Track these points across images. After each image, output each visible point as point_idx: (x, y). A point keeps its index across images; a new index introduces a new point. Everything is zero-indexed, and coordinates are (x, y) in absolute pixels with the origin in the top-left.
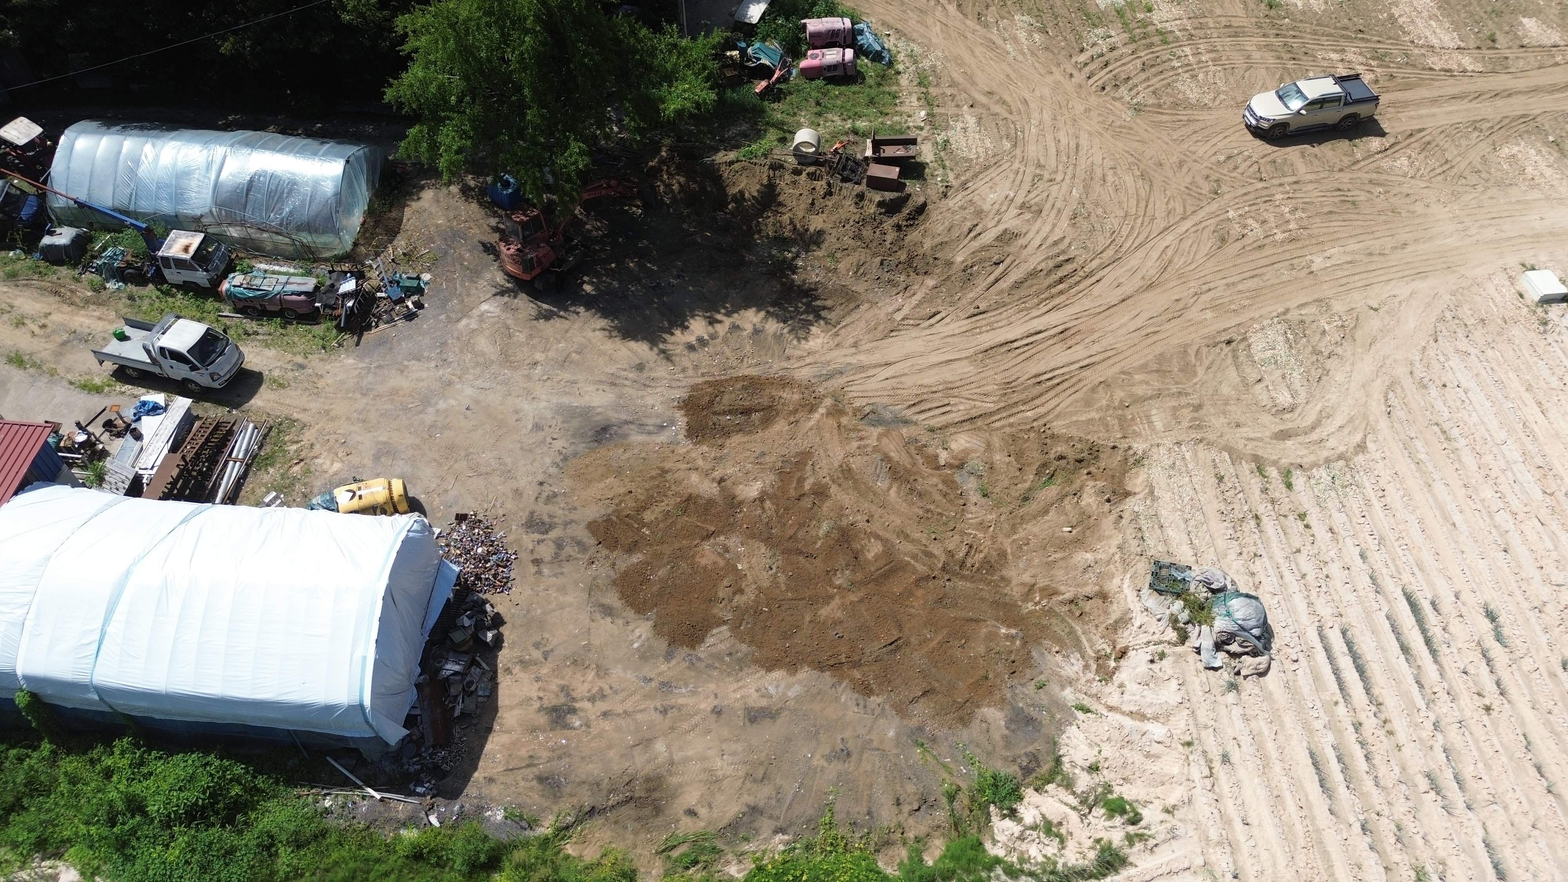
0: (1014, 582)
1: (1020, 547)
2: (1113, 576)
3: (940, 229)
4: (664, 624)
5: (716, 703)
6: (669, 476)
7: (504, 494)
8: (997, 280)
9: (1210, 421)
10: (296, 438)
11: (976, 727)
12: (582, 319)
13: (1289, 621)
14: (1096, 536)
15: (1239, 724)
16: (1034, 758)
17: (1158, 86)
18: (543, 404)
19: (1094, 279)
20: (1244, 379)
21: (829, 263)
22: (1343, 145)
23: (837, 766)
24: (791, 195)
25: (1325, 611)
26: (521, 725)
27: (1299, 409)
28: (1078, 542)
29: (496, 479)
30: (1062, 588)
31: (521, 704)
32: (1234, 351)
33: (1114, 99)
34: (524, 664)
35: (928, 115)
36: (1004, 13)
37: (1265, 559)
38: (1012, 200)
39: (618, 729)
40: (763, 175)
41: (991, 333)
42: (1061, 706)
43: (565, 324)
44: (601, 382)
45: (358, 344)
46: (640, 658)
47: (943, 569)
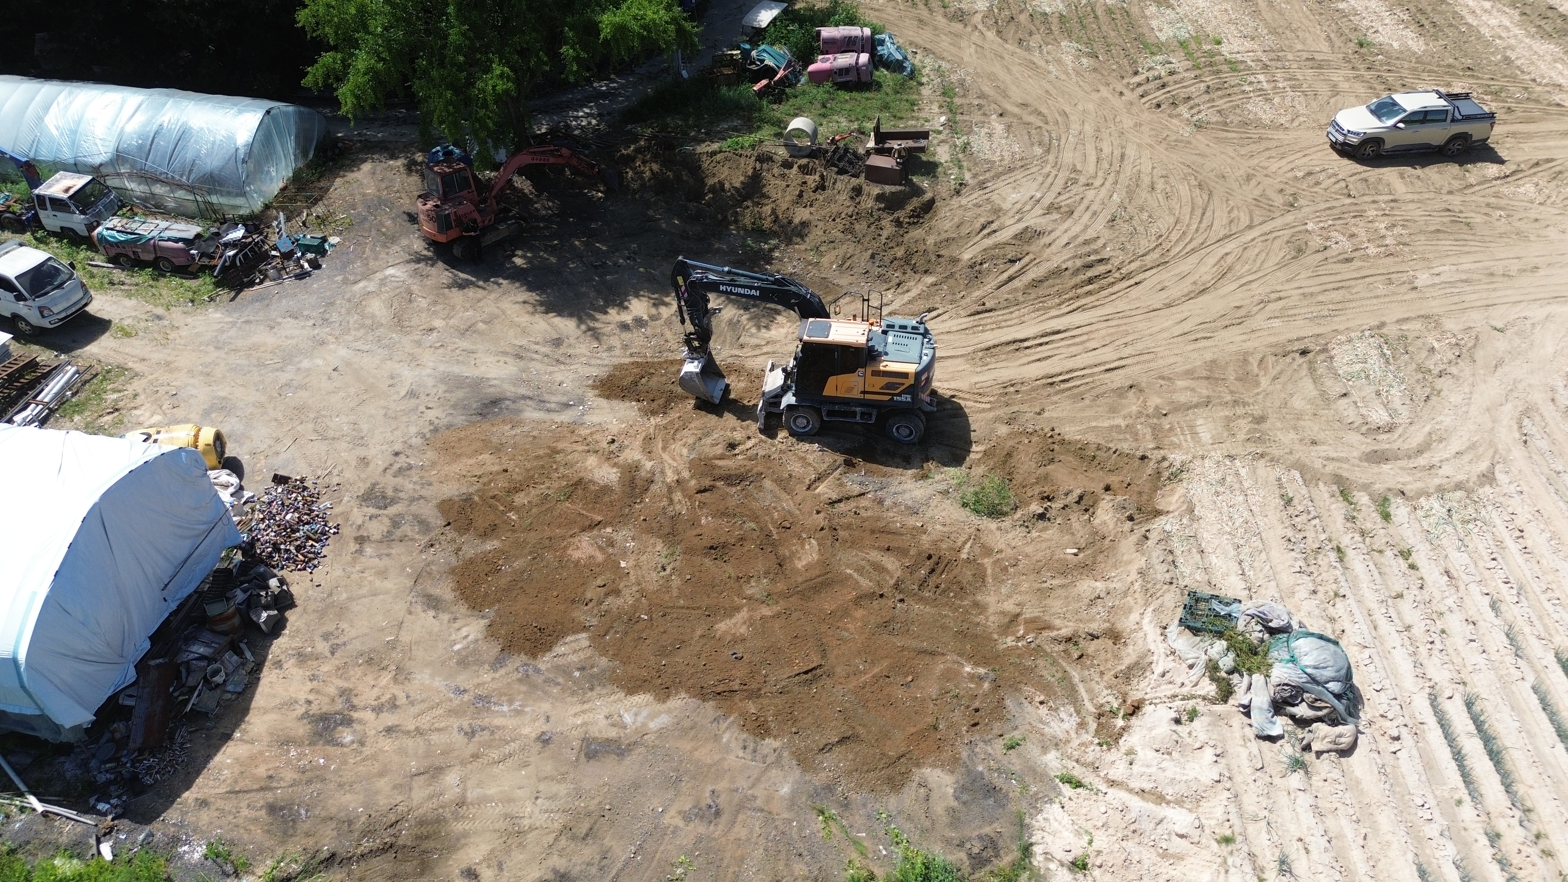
0: (991, 610)
1: (1005, 569)
2: (1130, 610)
3: (947, 225)
4: (502, 624)
5: (545, 728)
6: (558, 457)
7: (346, 462)
8: (1011, 279)
9: (1276, 435)
10: (120, 387)
11: (909, 796)
12: (501, 290)
13: (1387, 683)
14: (1111, 562)
15: (1307, 819)
16: (992, 844)
17: (1224, 107)
18: (429, 371)
19: (1132, 282)
20: (1323, 393)
21: (811, 257)
22: (1453, 169)
23: (699, 828)
24: (776, 187)
25: (1441, 675)
26: (271, 734)
27: (1400, 430)
28: (1087, 568)
29: (343, 445)
30: (1057, 622)
31: (279, 708)
32: (1310, 362)
33: (1170, 116)
34: (302, 658)
35: (949, 120)
36: (1049, 40)
37: (1351, 601)
38: (1038, 201)
39: (402, 751)
40: (748, 166)
41: (996, 332)
42: (1040, 775)
43: (480, 293)
44: (505, 353)
45: (232, 300)
46: (459, 663)
47: (896, 586)
